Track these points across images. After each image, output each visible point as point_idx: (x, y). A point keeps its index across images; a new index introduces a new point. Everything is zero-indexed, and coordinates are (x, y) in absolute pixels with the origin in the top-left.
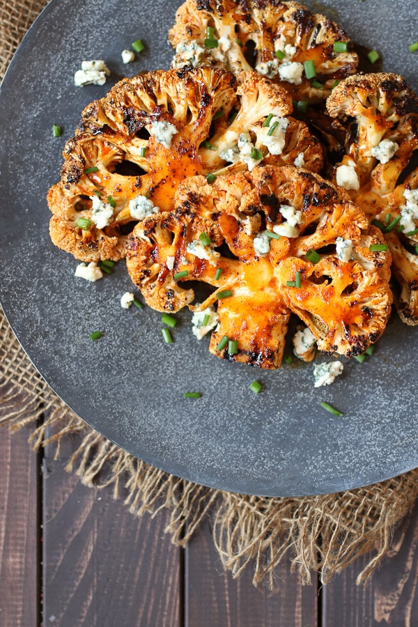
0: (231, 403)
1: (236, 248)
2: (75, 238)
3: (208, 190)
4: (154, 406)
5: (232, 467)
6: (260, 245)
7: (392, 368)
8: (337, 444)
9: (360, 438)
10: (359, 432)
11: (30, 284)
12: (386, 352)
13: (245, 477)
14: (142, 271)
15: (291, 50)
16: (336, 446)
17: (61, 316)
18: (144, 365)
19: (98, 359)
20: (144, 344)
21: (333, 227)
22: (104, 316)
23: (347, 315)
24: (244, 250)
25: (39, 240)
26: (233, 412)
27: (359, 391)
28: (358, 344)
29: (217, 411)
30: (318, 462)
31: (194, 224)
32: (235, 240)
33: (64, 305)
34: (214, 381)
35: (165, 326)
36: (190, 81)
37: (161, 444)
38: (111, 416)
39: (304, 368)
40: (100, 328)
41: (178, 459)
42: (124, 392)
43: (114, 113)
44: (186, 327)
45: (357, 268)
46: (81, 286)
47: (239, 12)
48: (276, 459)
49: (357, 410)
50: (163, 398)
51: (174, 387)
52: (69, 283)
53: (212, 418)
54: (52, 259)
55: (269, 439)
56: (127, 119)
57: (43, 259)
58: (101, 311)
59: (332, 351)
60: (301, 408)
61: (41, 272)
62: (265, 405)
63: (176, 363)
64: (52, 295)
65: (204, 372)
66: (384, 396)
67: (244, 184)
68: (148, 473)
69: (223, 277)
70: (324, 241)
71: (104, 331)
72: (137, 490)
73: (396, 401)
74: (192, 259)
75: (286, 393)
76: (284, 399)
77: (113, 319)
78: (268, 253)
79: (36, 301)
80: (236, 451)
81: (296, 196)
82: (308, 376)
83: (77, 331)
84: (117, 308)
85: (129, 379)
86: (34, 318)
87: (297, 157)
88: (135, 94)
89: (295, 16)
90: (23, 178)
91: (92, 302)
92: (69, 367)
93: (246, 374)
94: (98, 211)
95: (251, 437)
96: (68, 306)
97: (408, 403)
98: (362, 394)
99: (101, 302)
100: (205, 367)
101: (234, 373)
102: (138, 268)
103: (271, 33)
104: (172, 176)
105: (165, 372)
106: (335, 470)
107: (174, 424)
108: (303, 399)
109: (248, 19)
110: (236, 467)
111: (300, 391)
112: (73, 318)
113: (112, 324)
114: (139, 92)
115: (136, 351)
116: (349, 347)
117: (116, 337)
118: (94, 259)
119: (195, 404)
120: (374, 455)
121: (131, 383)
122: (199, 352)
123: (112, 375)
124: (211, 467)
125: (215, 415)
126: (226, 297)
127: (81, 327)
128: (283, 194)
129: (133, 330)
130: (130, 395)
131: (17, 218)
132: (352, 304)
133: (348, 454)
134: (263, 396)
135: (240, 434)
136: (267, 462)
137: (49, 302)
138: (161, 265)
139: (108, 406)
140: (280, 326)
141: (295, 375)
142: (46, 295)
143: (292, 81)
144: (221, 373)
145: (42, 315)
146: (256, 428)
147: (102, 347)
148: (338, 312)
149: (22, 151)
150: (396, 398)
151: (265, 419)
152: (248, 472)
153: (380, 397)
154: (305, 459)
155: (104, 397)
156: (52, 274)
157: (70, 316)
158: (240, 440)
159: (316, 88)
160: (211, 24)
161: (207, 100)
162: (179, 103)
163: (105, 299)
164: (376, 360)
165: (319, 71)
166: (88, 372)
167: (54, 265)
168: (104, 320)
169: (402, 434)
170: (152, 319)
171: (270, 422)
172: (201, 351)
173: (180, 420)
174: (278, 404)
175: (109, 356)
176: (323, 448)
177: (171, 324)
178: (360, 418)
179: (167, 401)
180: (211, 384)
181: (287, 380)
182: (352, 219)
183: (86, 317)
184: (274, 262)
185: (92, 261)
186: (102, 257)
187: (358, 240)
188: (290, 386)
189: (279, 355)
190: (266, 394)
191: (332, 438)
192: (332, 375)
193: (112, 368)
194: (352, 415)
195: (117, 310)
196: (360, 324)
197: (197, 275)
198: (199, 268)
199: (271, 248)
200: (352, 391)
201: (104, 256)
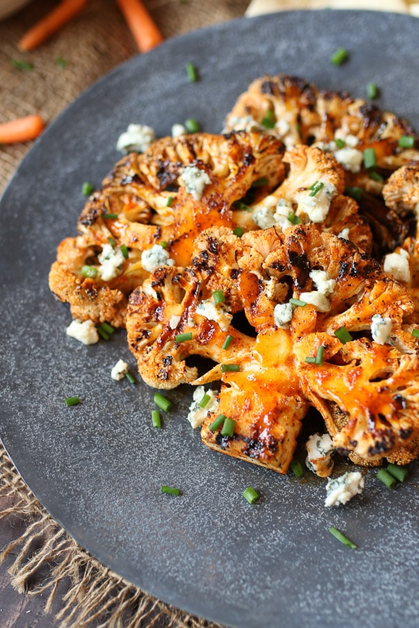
0: (216, 510)
1: (253, 315)
2: (75, 282)
3: (231, 239)
4: (121, 494)
5: (200, 585)
6: (282, 313)
8: (343, 582)
9: (373, 579)
10: (374, 571)
11: (14, 332)
14: (141, 331)
15: (353, 141)
16: (341, 584)
17: (39, 372)
18: (121, 445)
19: (69, 427)
20: (127, 423)
21: (370, 303)
22: (89, 384)
23: (374, 403)
24: (262, 318)
25: (37, 291)
26: (216, 521)
27: (382, 522)
28: (384, 439)
29: (197, 516)
30: (313, 599)
31: (210, 282)
32: (253, 304)
33: (46, 362)
34: (201, 480)
35: (158, 407)
36: (235, 142)
37: (117, 538)
38: (64, 492)
39: (316, 485)
40: (80, 395)
41: (133, 560)
42: (89, 470)
43: (148, 166)
44: (181, 415)
45: (394, 353)
46: (71, 346)
47: (303, 100)
48: (259, 586)
49: (375, 545)
50: (134, 488)
51: (151, 477)
52: (58, 341)
53: (189, 522)
54: (47, 312)
55: (255, 561)
56: (161, 171)
57: (37, 310)
58: (87, 378)
59: (350, 447)
60: (303, 531)
61: (30, 322)
62: (259, 519)
63: (159, 452)
64: (35, 348)
65: (191, 469)
66: (413, 534)
67: (273, 239)
68: (95, 583)
69: (234, 349)
70: (358, 319)
71: (84, 400)
72: (75, 603)
74: (200, 321)
75: (287, 510)
76: (285, 516)
77: (97, 389)
78: (289, 323)
79: (15, 349)
81: (331, 263)
82: (319, 495)
83: (53, 392)
84: (106, 378)
85: (99, 457)
86: (7, 367)
87: (341, 232)
88: (175, 149)
89: (361, 109)
90: (39, 226)
91: (79, 366)
92: (32, 427)
93: (243, 480)
94: (107, 258)
95: (232, 553)
96: (50, 364)
98: (385, 527)
99: (89, 368)
100: (194, 464)
101: (228, 476)
102: (138, 326)
103: (333, 123)
104: (196, 231)
105: (143, 459)
106: (334, 613)
107: (139, 519)
108: (308, 521)
109: (312, 107)
110: (205, 585)
111: (306, 511)
112: (52, 378)
113: (96, 394)
114: (179, 147)
115: (115, 428)
116: (372, 442)
117: (96, 409)
118: (92, 316)
119: (171, 502)
120: (389, 603)
121: (99, 462)
122: (190, 445)
123: (80, 448)
124: (173, 579)
125: (193, 519)
126: (232, 371)
127: (58, 389)
128: (317, 258)
129: (118, 406)
130: (95, 475)
131: (20, 263)
132: (382, 390)
133: (355, 596)
134: (258, 510)
135: (220, 548)
136: (247, 587)
137: (29, 354)
138: (164, 325)
139: (65, 480)
140: (291, 414)
141: (303, 491)
142: (29, 347)
143: (348, 167)
144: (211, 474)
145: (18, 365)
146: (241, 545)
147: (76, 415)
148: (363, 397)
149: (45, 201)
151: (255, 536)
152: (219, 594)
153: (407, 533)
154: (296, 593)
155: (63, 470)
156: (42, 328)
157: (49, 375)
158: (218, 554)
159: (376, 180)
160: (272, 109)
161: (251, 160)
162: (220, 163)
163: (94, 366)
164: (409, 490)
165: (380, 164)
166: (52, 438)
167: (46, 319)
168: (87, 388)
170: (143, 398)
171: (260, 541)
172: (193, 444)
173: (149, 517)
174: (276, 521)
175: (82, 428)
176: (324, 584)
177: (164, 405)
178: (378, 555)
179: (137, 492)
180: (197, 484)
181: (293, 496)
182: (395, 298)
183: (68, 380)
184: (295, 335)
185: (89, 317)
186: (101, 314)
187: (399, 321)
188: (295, 503)
189: (285, 450)
190: (262, 507)
191: (337, 573)
192: (348, 489)
193: (82, 440)
194: (366, 549)
195: (105, 381)
196: (389, 416)
197: (202, 341)
198: (206, 333)
199: (293, 317)
200: (372, 521)
201: (104, 313)
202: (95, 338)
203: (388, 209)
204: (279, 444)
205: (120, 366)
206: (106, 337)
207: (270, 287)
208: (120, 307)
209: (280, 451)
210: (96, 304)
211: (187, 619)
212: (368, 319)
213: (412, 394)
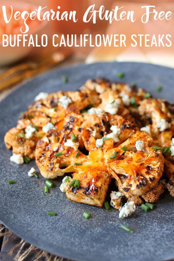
0: (71, 221)
1: (87, 144)
2: (15, 137)
4: (30, 214)
5: (64, 246)
6: (99, 142)
7: (163, 216)
10: (142, 240)
12: (161, 209)
14: (41, 154)
16: (127, 245)
18: (31, 198)
19: (9, 191)
20: (34, 191)
21: (135, 138)
22: (19, 177)
23: (138, 169)
24: (91, 145)
26: (71, 224)
27: (144, 224)
28: (143, 181)
29: (63, 223)
30: (115, 250)
31: (70, 134)
32: (87, 141)
33: (1, 169)
34: (65, 211)
35: (47, 186)
37: (27, 229)
38: (5, 212)
39: (115, 212)
40: (14, 181)
41: (34, 236)
42: (16, 205)
45: (145, 154)
46: (12, 164)
48: (90, 246)
49: (142, 231)
50: (36, 212)
51: (43, 209)
52: (7, 163)
53: (59, 225)
55: (88, 238)
56: (52, 102)
58: (18, 175)
60: (110, 228)
62: (90, 224)
63: (47, 201)
65: (61, 207)
66: (158, 227)
73: (164, 229)
74: (66, 148)
75: (103, 221)
76: (101, 223)
77: (22, 179)
78: (102, 146)
81: (119, 125)
83: (3, 179)
84: (26, 176)
91: (15, 171)
93: (83, 211)
95: (79, 235)
98: (146, 225)
99: (19, 172)
100: (62, 205)
101: (77, 210)
102: (40, 152)
105: (40, 203)
106: (124, 255)
107: (38, 223)
108: (112, 224)
111: (111, 221)
113: (21, 181)
115: (29, 192)
116: (138, 183)
117: (21, 186)
118: (22, 152)
120: (149, 251)
121: (21, 203)
123: (13, 198)
124: (52, 244)
125: (61, 224)
126: (79, 165)
127: (5, 178)
128: (113, 122)
129: (30, 185)
130: (19, 207)
132: (141, 165)
133: (133, 249)
134: (90, 221)
135: (73, 233)
138: (51, 151)
139: (5, 208)
140: (103, 179)
141: (110, 214)
144: (69, 209)
146: (83, 233)
147: (12, 187)
148: (134, 167)
150: (164, 228)
151: (88, 230)
153: (156, 227)
154: (107, 248)
155: (5, 205)
157: (2, 173)
158: (72, 236)
161: (87, 97)
163: (21, 172)
164: (155, 212)
170: (41, 183)
171: (91, 231)
172: (62, 199)
173: (42, 222)
174: (98, 225)
175: (14, 191)
176: (119, 245)
177: (50, 184)
178: (143, 235)
179: (37, 214)
180: (63, 212)
181: (105, 216)
182: (145, 136)
183: (10, 175)
184: (105, 150)
185: (20, 153)
186: (25, 151)
187: (147, 144)
188: (106, 218)
189: (101, 193)
191: (125, 241)
192: (128, 209)
193: (14, 195)
194: (139, 233)
195: (25, 177)
196: (144, 174)
197: (67, 155)
198: (68, 152)
199: (104, 143)
200: (140, 224)
201: (27, 151)
202: (22, 161)
204: (99, 189)
205: (32, 170)
206: (27, 162)
207: (94, 134)
208: (33, 149)
209: (99, 192)
212: (134, 144)
213: (154, 166)
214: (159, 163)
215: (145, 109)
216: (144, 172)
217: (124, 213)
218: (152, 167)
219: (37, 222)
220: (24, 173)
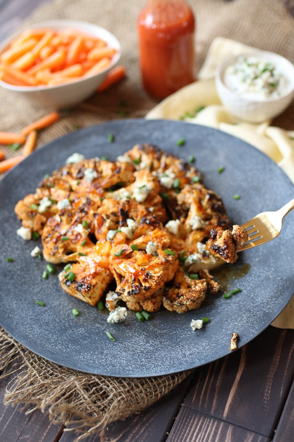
0: (58, 315)
2: (26, 209)
3: (97, 200)
4: (17, 300)
5: (39, 340)
6: (111, 234)
7: (156, 329)
8: (103, 352)
9: (118, 354)
10: (119, 351)
12: (157, 322)
13: (43, 346)
14: (49, 234)
15: (172, 175)
16: (102, 353)
21: (150, 236)
22: (20, 255)
23: (137, 274)
24: (102, 235)
26: (56, 319)
27: (131, 334)
29: (49, 315)
30: (87, 356)
31: (84, 218)
32: (99, 229)
34: (56, 303)
35: (47, 270)
37: (9, 315)
39: (106, 313)
40: (14, 258)
42: (7, 287)
43: (75, 169)
46: (18, 239)
47: (156, 156)
48: (65, 346)
49: (125, 342)
50: (25, 299)
51: (34, 297)
52: (12, 236)
53: (44, 317)
55: (67, 337)
56: (80, 171)
57: (8, 221)
58: (20, 253)
59: (121, 292)
60: (94, 331)
62: (76, 322)
63: (42, 288)
65: (54, 298)
66: (143, 340)
70: (143, 242)
71: (15, 260)
73: (149, 344)
74: (75, 233)
75: (90, 322)
76: (88, 324)
77: (23, 258)
78: (112, 239)
80: (46, 335)
81: (139, 217)
84: (28, 254)
85: (13, 284)
87: (150, 208)
91: (19, 247)
93: (74, 307)
94: (43, 202)
95: (58, 332)
97: (155, 347)
98: (132, 336)
99: (23, 249)
101: (69, 304)
102: (48, 232)
105: (33, 289)
106: (94, 362)
107: (22, 311)
108: (98, 327)
109: (159, 159)
110: (41, 341)
111: (99, 323)
113: (22, 260)
118: (31, 226)
119: (39, 308)
120: (121, 363)
121: (13, 286)
123: (6, 278)
124: (27, 335)
125: (46, 316)
126: (82, 255)
127: (6, 254)
129: (30, 267)
130: (9, 290)
132: (142, 270)
133: (106, 359)
134: (77, 319)
135: (53, 329)
136: (59, 346)
138: (59, 233)
140: (102, 277)
141: (101, 316)
143: (165, 185)
144: (62, 301)
146: (64, 330)
147: (10, 266)
149: (27, 179)
150: (149, 343)
151: (71, 328)
152: (45, 345)
153: (141, 340)
154: (80, 352)
158: (52, 331)
159: (175, 192)
160: (141, 157)
163: (26, 249)
164: (149, 324)
167: (10, 225)
168: (19, 257)
169: (143, 359)
171: (73, 331)
173: (26, 311)
174: (83, 325)
176: (94, 351)
177: (50, 270)
178: (124, 346)
179: (25, 301)
180: (54, 304)
181: (95, 317)
182: (162, 236)
183: (12, 251)
184: (113, 245)
185: (28, 227)
186: (35, 226)
187: (160, 245)
188: (95, 319)
189: (94, 292)
190: (79, 318)
191: (102, 348)
192: (118, 314)
193: (8, 276)
194: (120, 343)
195: (28, 256)
196: (141, 280)
197: (74, 242)
199: (115, 236)
200: (127, 333)
202: (29, 237)
203: (177, 205)
204: (92, 287)
205: (36, 250)
206: (34, 238)
207: (108, 223)
208: (43, 225)
209: (92, 291)
210: (33, 221)
211: (31, 361)
212: (146, 243)
213: (155, 273)
214: (161, 272)
215: (185, 198)
216: (141, 278)
217: (112, 319)
218: (153, 274)
219: (22, 309)
220: (28, 251)
